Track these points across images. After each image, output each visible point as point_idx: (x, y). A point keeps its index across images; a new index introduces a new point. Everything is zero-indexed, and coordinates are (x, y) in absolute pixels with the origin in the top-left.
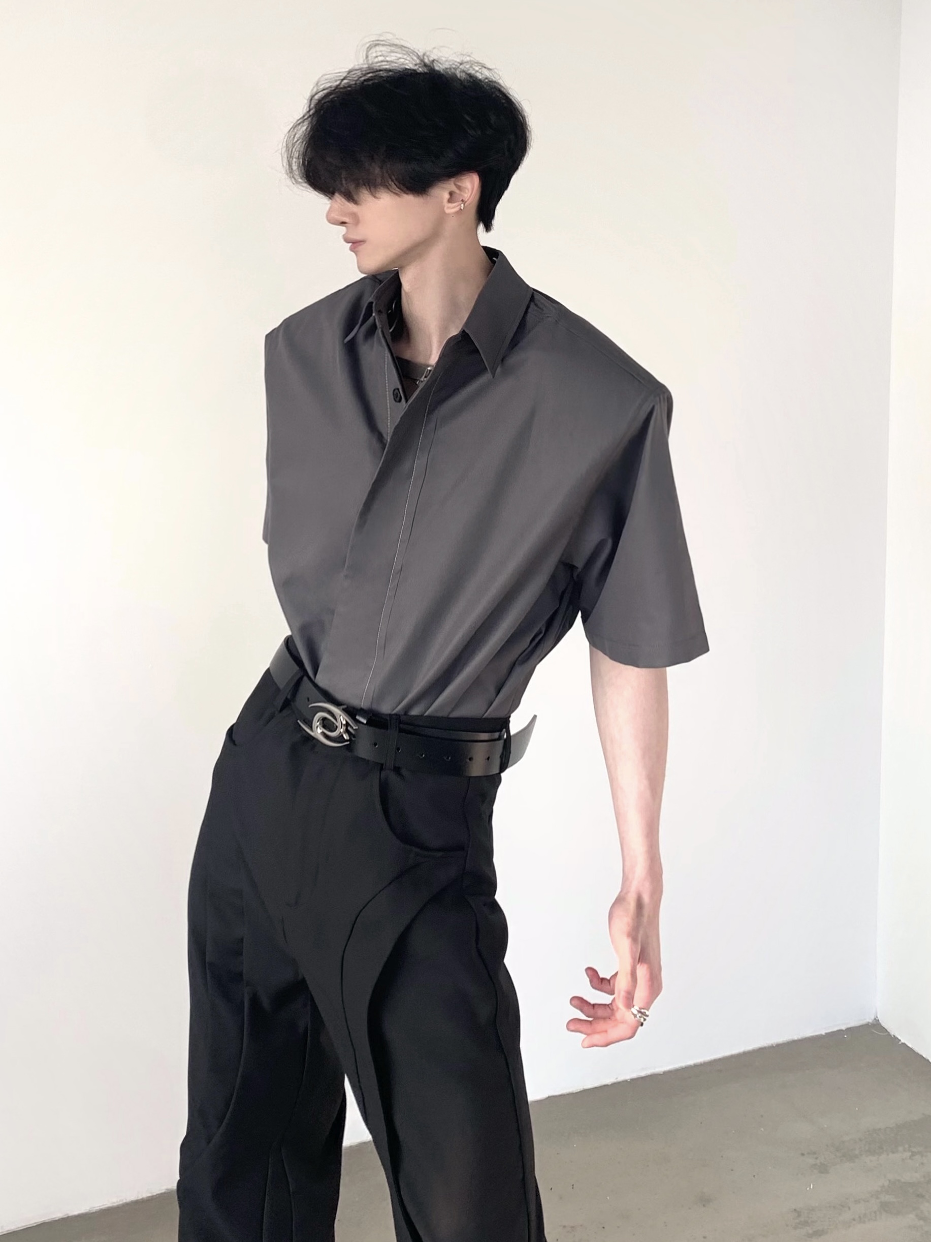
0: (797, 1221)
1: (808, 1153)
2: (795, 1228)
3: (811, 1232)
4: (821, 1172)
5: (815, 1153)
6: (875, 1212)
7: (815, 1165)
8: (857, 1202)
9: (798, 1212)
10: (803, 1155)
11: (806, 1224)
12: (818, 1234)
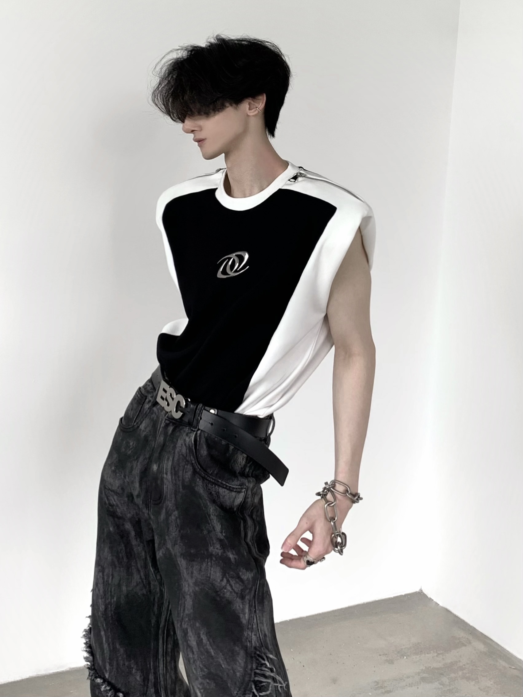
0: (376, 686)
1: (383, 655)
2: (375, 690)
3: (383, 691)
4: (389, 663)
5: (386, 654)
6: (417, 682)
7: (387, 660)
8: (408, 677)
9: (377, 683)
10: (380, 655)
11: (381, 687)
12: (389, 692)
